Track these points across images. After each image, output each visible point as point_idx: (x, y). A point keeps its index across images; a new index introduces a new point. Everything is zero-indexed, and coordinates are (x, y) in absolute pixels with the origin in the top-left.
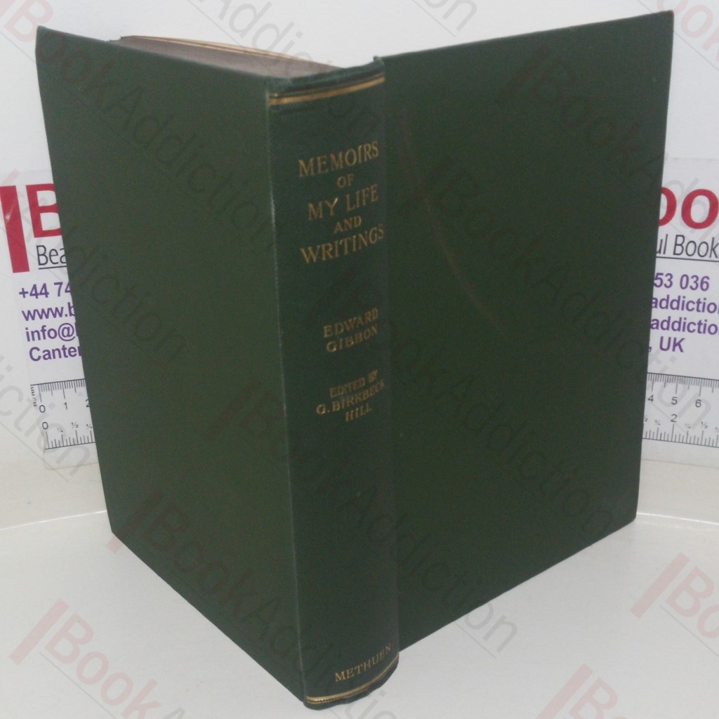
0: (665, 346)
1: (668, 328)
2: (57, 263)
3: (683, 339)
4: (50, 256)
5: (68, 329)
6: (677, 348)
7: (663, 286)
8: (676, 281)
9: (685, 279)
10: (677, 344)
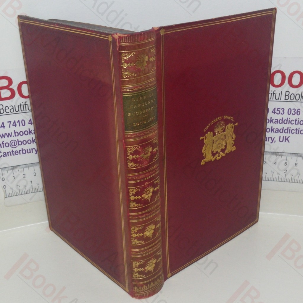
0: (281, 140)
1: (283, 132)
2: (9, 112)
3: (289, 137)
4: (5, 109)
5: (14, 142)
6: (287, 141)
7: (280, 113)
8: (286, 111)
9: (290, 110)
10: (287, 139)
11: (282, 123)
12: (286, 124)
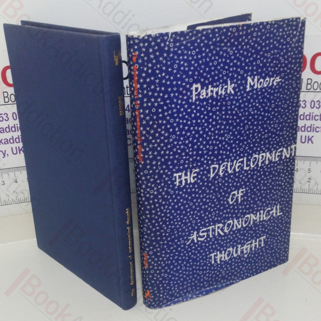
11: (303, 119)
12: (309, 121)
